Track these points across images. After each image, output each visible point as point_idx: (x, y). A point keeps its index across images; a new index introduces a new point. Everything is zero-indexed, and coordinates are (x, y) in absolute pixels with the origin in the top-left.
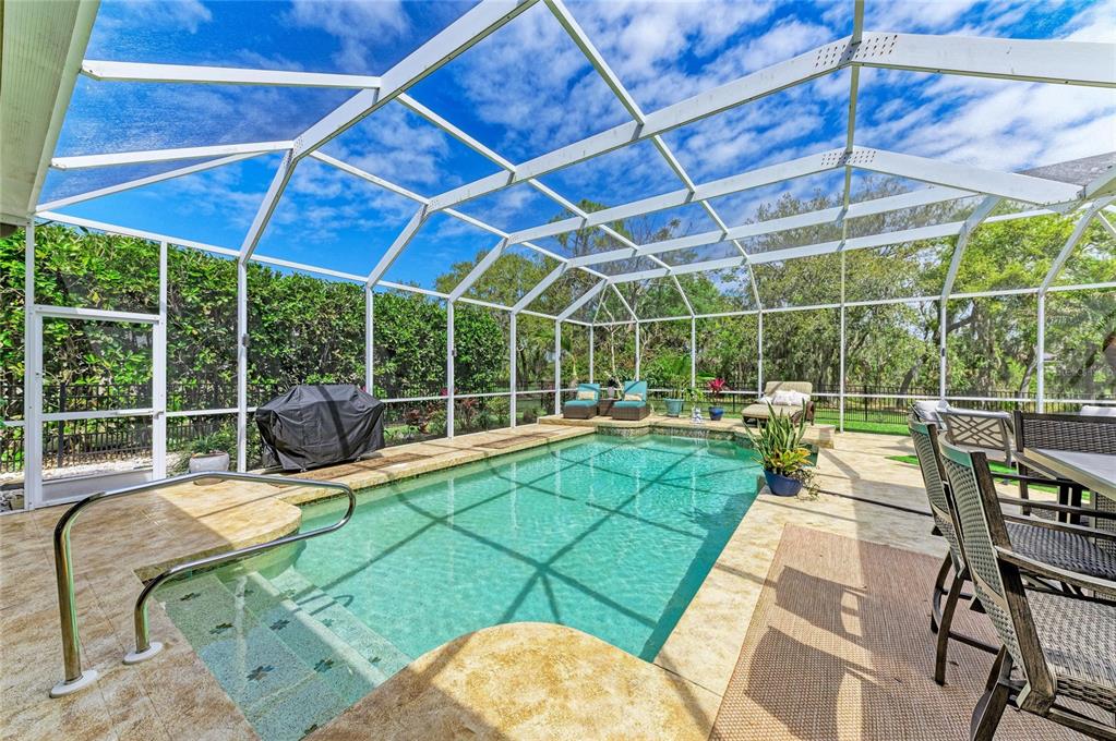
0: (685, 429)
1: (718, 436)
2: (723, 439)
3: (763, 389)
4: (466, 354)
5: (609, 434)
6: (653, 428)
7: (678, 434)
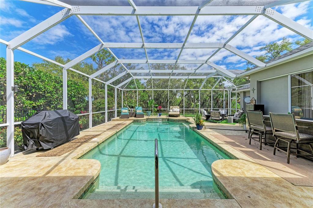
0: (156, 119)
1: (164, 120)
2: (165, 121)
3: (169, 108)
4: (74, 97)
5: (137, 122)
6: (147, 119)
7: (155, 120)
